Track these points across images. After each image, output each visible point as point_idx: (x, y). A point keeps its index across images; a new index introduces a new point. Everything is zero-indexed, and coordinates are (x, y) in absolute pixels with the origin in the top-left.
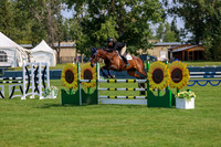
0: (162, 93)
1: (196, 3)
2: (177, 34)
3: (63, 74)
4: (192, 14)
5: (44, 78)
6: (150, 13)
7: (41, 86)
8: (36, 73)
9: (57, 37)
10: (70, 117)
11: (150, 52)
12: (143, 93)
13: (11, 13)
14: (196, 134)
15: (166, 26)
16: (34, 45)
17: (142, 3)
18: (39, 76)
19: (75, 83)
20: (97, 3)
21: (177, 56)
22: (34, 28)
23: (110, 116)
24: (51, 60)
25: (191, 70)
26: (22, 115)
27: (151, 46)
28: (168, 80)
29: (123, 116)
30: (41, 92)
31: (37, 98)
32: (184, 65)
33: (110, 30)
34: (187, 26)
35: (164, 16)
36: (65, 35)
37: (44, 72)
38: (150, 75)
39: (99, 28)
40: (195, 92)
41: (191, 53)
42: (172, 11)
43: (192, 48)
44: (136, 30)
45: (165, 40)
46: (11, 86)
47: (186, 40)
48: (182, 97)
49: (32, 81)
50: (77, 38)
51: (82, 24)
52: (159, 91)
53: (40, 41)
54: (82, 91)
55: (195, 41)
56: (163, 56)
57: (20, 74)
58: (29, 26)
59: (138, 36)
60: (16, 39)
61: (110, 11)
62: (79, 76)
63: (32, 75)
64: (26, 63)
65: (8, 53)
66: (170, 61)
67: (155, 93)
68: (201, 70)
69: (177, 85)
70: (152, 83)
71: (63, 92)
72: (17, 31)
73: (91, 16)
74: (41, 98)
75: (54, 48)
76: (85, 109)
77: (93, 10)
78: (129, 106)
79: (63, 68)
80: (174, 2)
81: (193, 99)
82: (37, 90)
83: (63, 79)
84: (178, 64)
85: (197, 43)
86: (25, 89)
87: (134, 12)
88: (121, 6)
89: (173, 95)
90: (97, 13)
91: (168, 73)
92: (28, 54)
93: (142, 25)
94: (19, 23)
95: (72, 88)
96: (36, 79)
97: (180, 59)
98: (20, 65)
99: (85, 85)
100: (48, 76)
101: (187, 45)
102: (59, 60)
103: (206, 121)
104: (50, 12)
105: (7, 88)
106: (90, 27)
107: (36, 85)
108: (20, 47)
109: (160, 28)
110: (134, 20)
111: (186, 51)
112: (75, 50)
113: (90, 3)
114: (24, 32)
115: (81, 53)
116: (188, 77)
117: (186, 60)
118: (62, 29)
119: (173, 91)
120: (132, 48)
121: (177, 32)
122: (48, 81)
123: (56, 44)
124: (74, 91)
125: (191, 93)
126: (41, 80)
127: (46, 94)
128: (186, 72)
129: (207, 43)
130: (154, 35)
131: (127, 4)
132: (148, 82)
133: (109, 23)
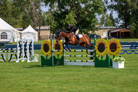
0: (104, 58)
1: (125, 2)
2: (113, 21)
3: (42, 46)
4: (123, 9)
5: (30, 49)
6: (96, 8)
7: (28, 54)
8: (25, 46)
9: (39, 23)
10: (47, 73)
11: (96, 32)
12: (92, 58)
13: (10, 8)
14: (125, 84)
15: (107, 16)
16: (24, 28)
17: (91, 2)
18: (27, 47)
19: (49, 52)
20: (63, 2)
21: (113, 35)
22: (24, 18)
23: (71, 73)
24: (35, 38)
25: (122, 44)
26: (17, 72)
27: (97, 29)
28: (107, 50)
29: (80, 73)
30: (28, 58)
31: (26, 61)
32: (118, 41)
33: (71, 19)
34: (119, 17)
35: (105, 10)
36: (43, 22)
37: (30, 45)
38: (96, 47)
39: (65, 18)
40: (125, 57)
41: (122, 33)
42: (110, 7)
43: (123, 30)
44: (88, 19)
45: (106, 25)
46: (9, 54)
47: (119, 25)
48: (116, 61)
49: (23, 51)
50: (51, 24)
51: (54, 15)
52: (102, 57)
53: (28, 26)
54: (54, 57)
55: (125, 26)
56: (104, 35)
57: (16, 46)
58: (21, 17)
59: (89, 23)
60: (13, 24)
61: (72, 7)
62: (52, 48)
63: (23, 47)
64: (19, 39)
65: (8, 33)
66: (109, 38)
67: (100, 59)
68: (128, 44)
69: (113, 53)
70: (97, 52)
71: (42, 57)
72: (14, 20)
73: (60, 10)
74: (29, 61)
75: (36, 30)
76: (56, 68)
77: (61, 6)
78: (84, 67)
79: (42, 43)
80: (112, 1)
81: (123, 62)
82: (26, 56)
83: (42, 50)
84: (114, 40)
85: (126, 27)
86: (18, 56)
87: (87, 7)
88: (78, 4)
89: (111, 60)
90: (64, 8)
91: (107, 45)
92: (21, 34)
93: (92, 16)
94: (15, 15)
95: (48, 55)
96: (25, 49)
97: (115, 37)
98: (16, 41)
99: (56, 53)
100: (33, 47)
101: (119, 28)
102: (40, 38)
103: (132, 76)
104: (34, 7)
105: (7, 55)
106: (59, 17)
107: (25, 53)
108: (15, 30)
109: (103, 18)
110: (86, 13)
111: (119, 32)
112: (49, 32)
113: (59, 2)
114: (18, 20)
115: (54, 33)
116: (120, 48)
117: (119, 37)
118: (41, 18)
119: (111, 57)
120: (85, 30)
121: (113, 20)
122: (33, 51)
123: (38, 28)
124: (49, 57)
125: (122, 58)
126: (28, 50)
127: (31, 59)
128: (119, 45)
129: (132, 27)
130: (99, 22)
131: (82, 3)
132: (95, 51)
133: (71, 15)
